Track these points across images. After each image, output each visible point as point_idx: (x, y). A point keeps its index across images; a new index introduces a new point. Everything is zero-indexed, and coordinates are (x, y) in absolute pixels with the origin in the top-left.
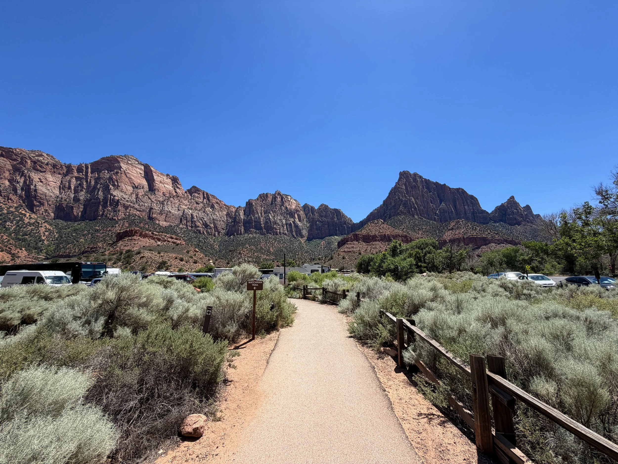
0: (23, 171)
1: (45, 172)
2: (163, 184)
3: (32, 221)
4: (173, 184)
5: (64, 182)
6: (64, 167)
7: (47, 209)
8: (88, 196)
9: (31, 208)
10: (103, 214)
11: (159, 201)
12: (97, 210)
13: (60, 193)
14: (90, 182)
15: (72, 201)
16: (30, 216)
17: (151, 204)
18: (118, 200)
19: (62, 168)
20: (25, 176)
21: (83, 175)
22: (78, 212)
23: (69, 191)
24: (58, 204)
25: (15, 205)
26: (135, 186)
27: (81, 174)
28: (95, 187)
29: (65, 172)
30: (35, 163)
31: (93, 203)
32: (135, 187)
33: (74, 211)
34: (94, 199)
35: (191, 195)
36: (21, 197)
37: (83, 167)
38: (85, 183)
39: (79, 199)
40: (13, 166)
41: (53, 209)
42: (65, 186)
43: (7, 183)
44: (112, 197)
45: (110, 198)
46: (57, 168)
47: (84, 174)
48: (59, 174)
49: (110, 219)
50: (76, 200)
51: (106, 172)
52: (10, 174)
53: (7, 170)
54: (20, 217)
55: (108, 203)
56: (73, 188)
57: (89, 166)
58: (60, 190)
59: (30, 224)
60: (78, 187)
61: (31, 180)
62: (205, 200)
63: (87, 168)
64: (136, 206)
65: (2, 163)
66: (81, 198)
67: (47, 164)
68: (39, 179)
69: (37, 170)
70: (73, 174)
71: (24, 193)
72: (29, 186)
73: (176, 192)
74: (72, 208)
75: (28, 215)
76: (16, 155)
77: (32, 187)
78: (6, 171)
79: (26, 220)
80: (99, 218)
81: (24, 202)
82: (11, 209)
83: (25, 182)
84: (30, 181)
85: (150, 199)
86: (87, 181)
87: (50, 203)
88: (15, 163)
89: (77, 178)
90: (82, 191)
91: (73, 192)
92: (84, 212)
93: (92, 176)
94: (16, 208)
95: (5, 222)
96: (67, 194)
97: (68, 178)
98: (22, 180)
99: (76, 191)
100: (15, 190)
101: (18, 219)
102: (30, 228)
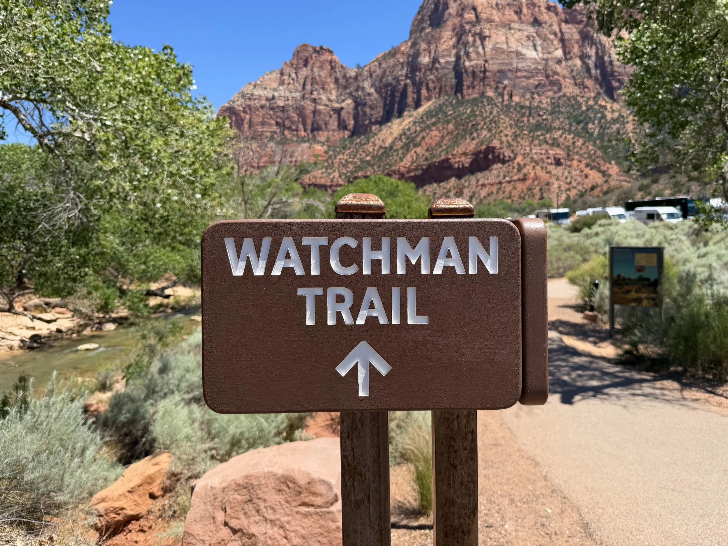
3: (616, 115)
9: (610, 93)
16: (611, 107)
20: (596, 44)
25: (593, 95)
36: (596, 79)
40: (581, 32)
43: (578, 62)
54: (600, 112)
59: (615, 121)
61: (603, 47)
71: (598, 72)
72: (602, 58)
75: (609, 106)
77: (606, 58)
79: (609, 116)
81: (601, 87)
82: (591, 103)
83: (597, 53)
84: (602, 52)
88: (581, 26)
94: (595, 98)
95: (587, 124)
98: (592, 52)
100: (588, 70)
101: (599, 115)
102: (615, 127)
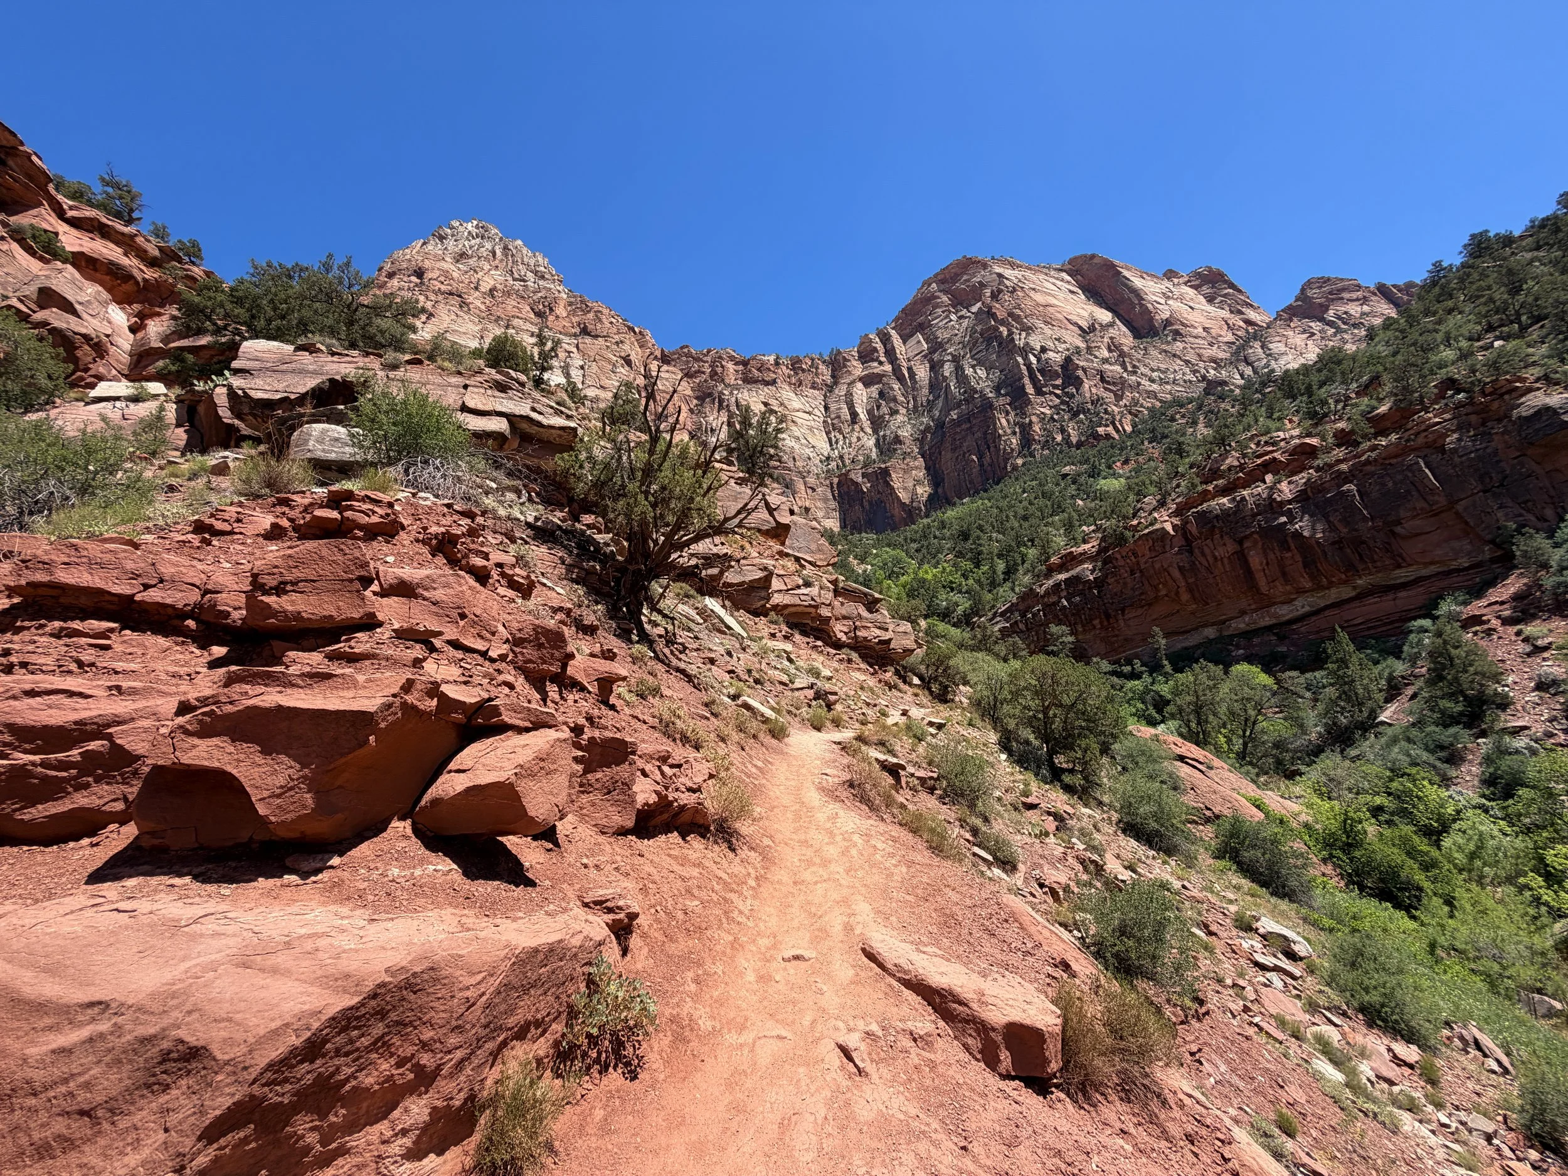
0: (721, 395)
1: (773, 382)
2: (1181, 299)
4: (1210, 300)
5: (833, 407)
6: (822, 368)
7: (807, 504)
8: (922, 424)
10: (1027, 441)
11: (1214, 360)
12: (990, 439)
13: (831, 445)
14: (912, 374)
15: (874, 455)
17: (1194, 372)
18: (1068, 360)
19: (817, 369)
21: (881, 363)
22: (910, 484)
23: (857, 427)
24: (836, 480)
26: (1080, 328)
27: (876, 364)
28: (936, 384)
29: (829, 379)
30: (745, 363)
31: (957, 423)
32: (1087, 331)
33: (896, 484)
34: (959, 405)
35: (1322, 319)
37: (871, 341)
38: (897, 386)
39: (897, 436)
41: (825, 500)
42: (839, 417)
44: (1033, 360)
45: (1029, 366)
46: (803, 371)
47: (883, 359)
48: (814, 386)
49: (1079, 445)
50: (888, 446)
51: (953, 317)
52: (692, 411)
55: (1030, 389)
56: (862, 416)
57: (893, 332)
58: (828, 433)
60: (878, 407)
63: (885, 339)
64: (1145, 382)
65: (667, 379)
66: (905, 433)
67: (777, 364)
68: (766, 404)
69: (756, 381)
70: (850, 373)
73: (1249, 322)
74: (886, 473)
76: (697, 360)
80: (1020, 461)
85: (1174, 355)
86: (900, 379)
87: (811, 480)
89: (868, 381)
90: (894, 412)
91: (869, 431)
92: (934, 474)
93: (911, 354)
96: (854, 440)
97: (841, 390)
99: (877, 423)
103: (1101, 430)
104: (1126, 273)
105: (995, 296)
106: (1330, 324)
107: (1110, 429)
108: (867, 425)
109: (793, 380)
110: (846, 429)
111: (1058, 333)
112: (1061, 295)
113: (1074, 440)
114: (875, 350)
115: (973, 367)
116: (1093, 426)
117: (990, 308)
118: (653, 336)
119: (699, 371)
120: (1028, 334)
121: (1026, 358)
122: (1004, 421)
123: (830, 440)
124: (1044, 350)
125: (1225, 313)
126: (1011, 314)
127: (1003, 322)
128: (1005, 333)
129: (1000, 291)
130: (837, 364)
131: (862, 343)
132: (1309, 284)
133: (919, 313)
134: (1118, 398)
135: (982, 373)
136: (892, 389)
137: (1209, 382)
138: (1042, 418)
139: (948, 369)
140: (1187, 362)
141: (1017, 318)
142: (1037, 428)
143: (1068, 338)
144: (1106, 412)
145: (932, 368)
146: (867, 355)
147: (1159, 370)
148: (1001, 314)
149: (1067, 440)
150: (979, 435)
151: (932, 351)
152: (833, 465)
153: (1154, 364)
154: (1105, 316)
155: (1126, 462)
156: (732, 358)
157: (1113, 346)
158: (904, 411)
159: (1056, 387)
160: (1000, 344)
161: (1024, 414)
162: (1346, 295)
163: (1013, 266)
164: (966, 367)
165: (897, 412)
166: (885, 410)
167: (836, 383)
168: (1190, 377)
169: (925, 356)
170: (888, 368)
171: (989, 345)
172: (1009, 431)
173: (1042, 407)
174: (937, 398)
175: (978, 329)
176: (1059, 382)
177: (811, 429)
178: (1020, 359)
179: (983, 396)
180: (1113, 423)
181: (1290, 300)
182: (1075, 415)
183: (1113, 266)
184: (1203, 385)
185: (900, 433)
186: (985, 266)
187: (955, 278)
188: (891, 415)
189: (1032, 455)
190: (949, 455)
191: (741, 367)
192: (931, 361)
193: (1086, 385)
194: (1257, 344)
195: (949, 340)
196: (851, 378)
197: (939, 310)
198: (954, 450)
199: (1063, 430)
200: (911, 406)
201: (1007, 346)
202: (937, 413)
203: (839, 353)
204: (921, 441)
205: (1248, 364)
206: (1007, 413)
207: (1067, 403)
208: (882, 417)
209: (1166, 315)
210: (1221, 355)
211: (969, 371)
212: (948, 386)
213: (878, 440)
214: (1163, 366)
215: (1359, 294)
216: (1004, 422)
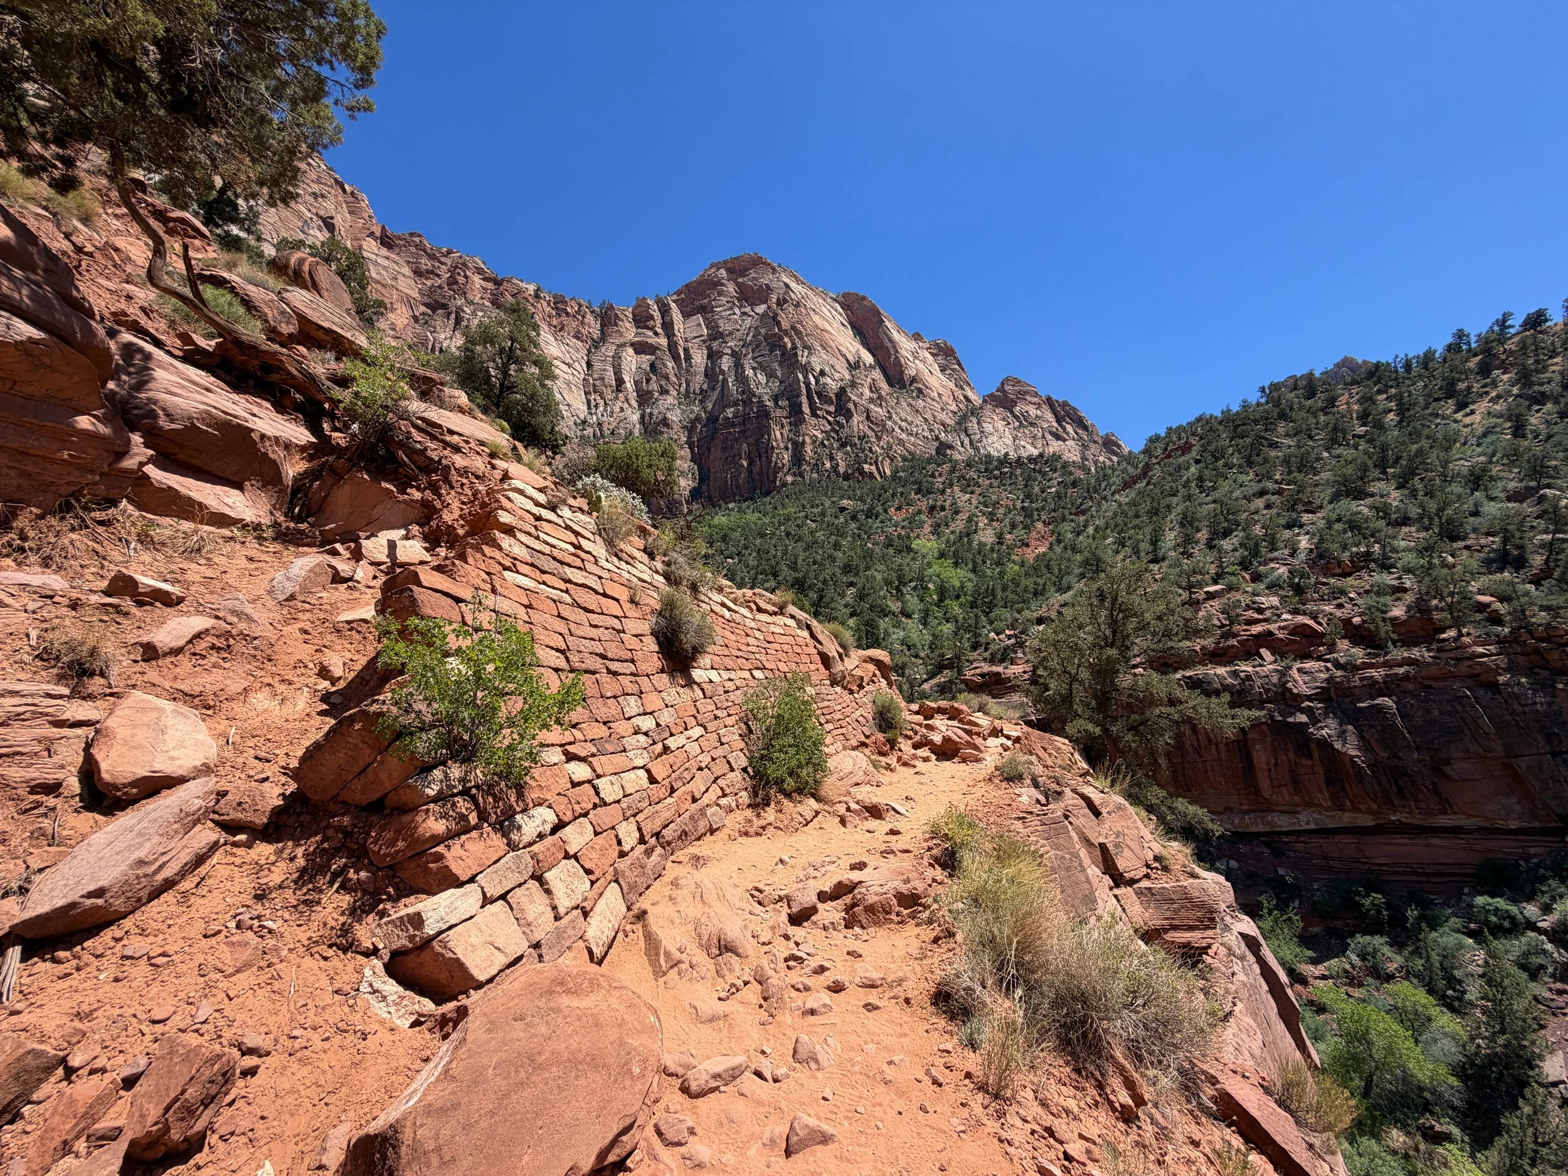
0: (459, 311)
2: (924, 361)
4: (943, 370)
5: (597, 366)
6: (590, 318)
8: (692, 412)
10: (798, 458)
11: (943, 424)
12: (762, 448)
13: (589, 408)
14: (688, 357)
15: (636, 432)
17: (931, 430)
18: (842, 390)
19: (584, 317)
21: (656, 334)
23: (621, 396)
26: (848, 361)
27: (650, 333)
28: (713, 375)
29: (594, 332)
30: (498, 283)
31: (731, 422)
32: (854, 366)
34: (736, 404)
35: (1012, 412)
37: (648, 307)
38: (670, 364)
39: (665, 419)
42: (603, 379)
44: (812, 380)
45: (808, 384)
46: (567, 314)
47: (659, 331)
48: (577, 336)
49: (846, 477)
50: (653, 427)
51: (737, 311)
52: (416, 319)
53: (402, 301)
55: (806, 409)
56: (628, 385)
57: (673, 305)
58: (587, 394)
60: (648, 381)
62: (1069, 428)
63: (665, 310)
64: (896, 429)
65: (385, 268)
66: (674, 417)
67: (537, 296)
70: (621, 334)
73: (968, 399)
78: (397, 305)
80: (789, 479)
85: (917, 411)
86: (676, 357)
89: (641, 348)
90: (664, 392)
91: (635, 404)
92: (700, 469)
93: (689, 335)
96: (617, 409)
97: (609, 350)
99: (644, 398)
103: (866, 467)
104: (887, 323)
105: (781, 303)
106: (1016, 417)
107: (873, 468)
108: (633, 396)
109: (554, 322)
110: (609, 395)
111: (833, 361)
112: (835, 325)
113: (842, 470)
114: (652, 318)
115: (754, 369)
116: (859, 462)
117: (775, 315)
118: (372, 204)
119: (432, 272)
120: (810, 354)
121: (806, 377)
122: (778, 433)
123: (589, 402)
124: (822, 373)
125: (952, 385)
126: (793, 328)
127: (786, 333)
128: (789, 345)
129: (785, 301)
130: (608, 319)
131: (638, 306)
132: (1007, 379)
133: (703, 295)
134: (879, 438)
135: (762, 378)
136: (665, 365)
137: (941, 443)
138: (814, 439)
139: (726, 363)
140: (926, 420)
141: (799, 333)
142: (808, 449)
143: (838, 367)
144: (871, 450)
145: (710, 356)
146: (642, 320)
147: (906, 420)
148: (785, 325)
149: (835, 468)
150: (751, 440)
151: (712, 337)
152: (589, 431)
153: (903, 415)
154: (868, 358)
155: (899, 509)
156: (479, 271)
157: (874, 388)
158: (675, 393)
159: (829, 413)
160: (783, 355)
161: (797, 433)
162: (1028, 398)
163: (797, 280)
164: (747, 366)
165: (667, 392)
166: (654, 386)
167: (604, 338)
168: (926, 434)
169: (704, 341)
170: (663, 341)
171: (771, 351)
172: (782, 445)
173: (815, 430)
174: (713, 389)
175: (763, 331)
176: (832, 409)
177: (568, 383)
178: (800, 376)
179: (760, 402)
180: (876, 462)
181: (993, 389)
182: (843, 445)
183: (879, 313)
184: (936, 444)
185: (669, 415)
186: (774, 271)
187: (743, 272)
188: (661, 394)
189: (801, 475)
190: (719, 454)
191: (490, 285)
192: (709, 348)
193: (856, 419)
194: (974, 420)
195: (731, 333)
196: (622, 340)
197: (724, 299)
198: (724, 449)
199: (832, 458)
200: (683, 389)
201: (789, 359)
202: (710, 406)
203: (611, 308)
204: (690, 429)
205: (968, 435)
206: (783, 426)
207: (837, 432)
208: (650, 392)
209: (913, 373)
210: (949, 421)
211: (749, 372)
212: (725, 381)
213: (643, 417)
214: (910, 419)
215: (1036, 400)
216: (778, 435)
